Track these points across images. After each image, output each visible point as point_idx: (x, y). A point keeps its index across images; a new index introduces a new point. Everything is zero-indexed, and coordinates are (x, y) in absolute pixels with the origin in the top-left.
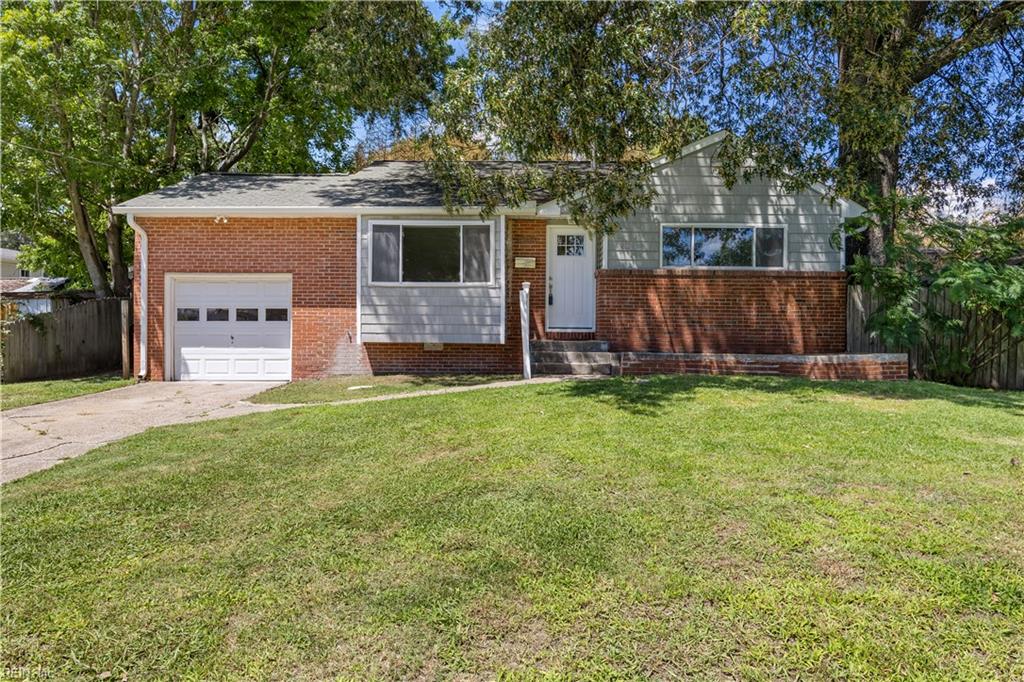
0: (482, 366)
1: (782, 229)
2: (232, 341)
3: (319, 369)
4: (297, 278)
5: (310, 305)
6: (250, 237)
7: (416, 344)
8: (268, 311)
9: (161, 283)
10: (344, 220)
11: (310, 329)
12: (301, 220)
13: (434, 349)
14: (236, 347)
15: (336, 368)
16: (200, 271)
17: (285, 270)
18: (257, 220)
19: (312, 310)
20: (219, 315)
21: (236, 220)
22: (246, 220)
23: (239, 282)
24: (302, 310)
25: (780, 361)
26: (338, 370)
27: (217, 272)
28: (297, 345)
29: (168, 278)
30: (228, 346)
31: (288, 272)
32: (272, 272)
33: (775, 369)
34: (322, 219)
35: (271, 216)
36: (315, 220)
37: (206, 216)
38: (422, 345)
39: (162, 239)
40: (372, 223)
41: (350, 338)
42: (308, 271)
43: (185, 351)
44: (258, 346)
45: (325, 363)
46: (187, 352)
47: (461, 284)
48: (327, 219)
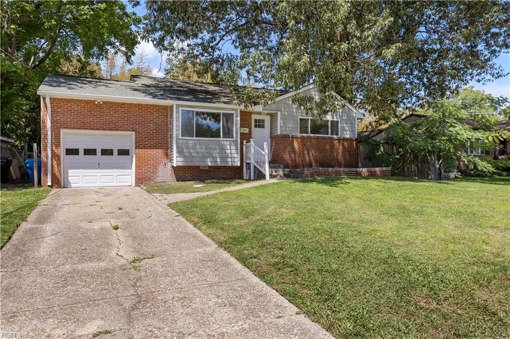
0: (226, 176)
1: (338, 121)
2: (99, 166)
3: (149, 179)
4: (138, 134)
5: (144, 147)
6: (112, 112)
7: (196, 167)
8: (119, 150)
9: (59, 134)
10: (161, 106)
11: (145, 159)
12: (139, 105)
13: (204, 169)
14: (101, 169)
15: (157, 178)
16: (83, 129)
17: (132, 129)
18: (116, 103)
19: (146, 150)
20: (90, 152)
22: (110, 103)
23: (103, 135)
24: (140, 150)
25: (356, 170)
26: (159, 179)
27: (94, 129)
28: (138, 167)
29: (62, 131)
30: (97, 169)
31: (133, 131)
32: (125, 130)
33: (355, 173)
34: (150, 105)
35: (124, 102)
36: (147, 105)
37: (87, 99)
38: (199, 167)
39: (60, 110)
40: (181, 109)
41: (165, 164)
42: (143, 130)
43: (70, 172)
44: (113, 168)
45: (152, 176)
46: (72, 172)
47: (221, 139)
48: (153, 105)
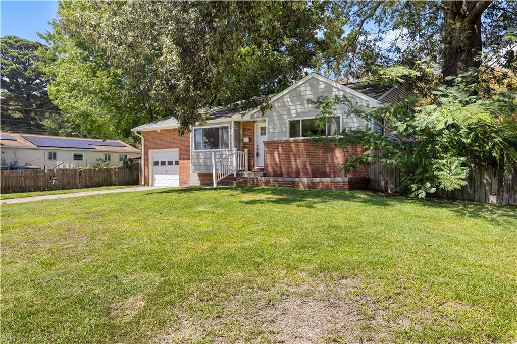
1: (339, 117)
2: (167, 173)
3: (186, 183)
4: (180, 149)
5: (183, 159)
6: (168, 136)
8: (175, 162)
9: (147, 153)
11: (182, 168)
14: (168, 175)
15: (191, 182)
16: (156, 149)
17: (177, 147)
19: (184, 161)
20: (163, 163)
21: (164, 130)
22: (167, 130)
23: (168, 152)
24: (182, 161)
25: (292, 180)
28: (180, 174)
29: (150, 151)
30: (165, 174)
32: (174, 148)
33: (290, 184)
39: (147, 139)
40: (194, 128)
42: (182, 147)
43: (155, 176)
46: (156, 176)
47: (220, 150)
